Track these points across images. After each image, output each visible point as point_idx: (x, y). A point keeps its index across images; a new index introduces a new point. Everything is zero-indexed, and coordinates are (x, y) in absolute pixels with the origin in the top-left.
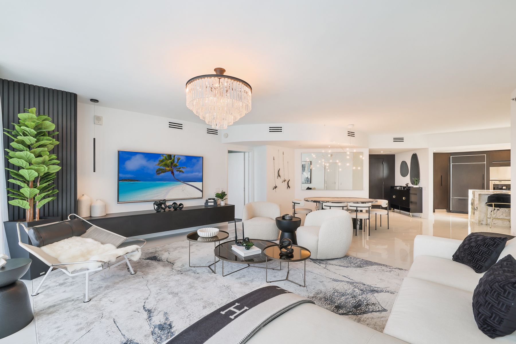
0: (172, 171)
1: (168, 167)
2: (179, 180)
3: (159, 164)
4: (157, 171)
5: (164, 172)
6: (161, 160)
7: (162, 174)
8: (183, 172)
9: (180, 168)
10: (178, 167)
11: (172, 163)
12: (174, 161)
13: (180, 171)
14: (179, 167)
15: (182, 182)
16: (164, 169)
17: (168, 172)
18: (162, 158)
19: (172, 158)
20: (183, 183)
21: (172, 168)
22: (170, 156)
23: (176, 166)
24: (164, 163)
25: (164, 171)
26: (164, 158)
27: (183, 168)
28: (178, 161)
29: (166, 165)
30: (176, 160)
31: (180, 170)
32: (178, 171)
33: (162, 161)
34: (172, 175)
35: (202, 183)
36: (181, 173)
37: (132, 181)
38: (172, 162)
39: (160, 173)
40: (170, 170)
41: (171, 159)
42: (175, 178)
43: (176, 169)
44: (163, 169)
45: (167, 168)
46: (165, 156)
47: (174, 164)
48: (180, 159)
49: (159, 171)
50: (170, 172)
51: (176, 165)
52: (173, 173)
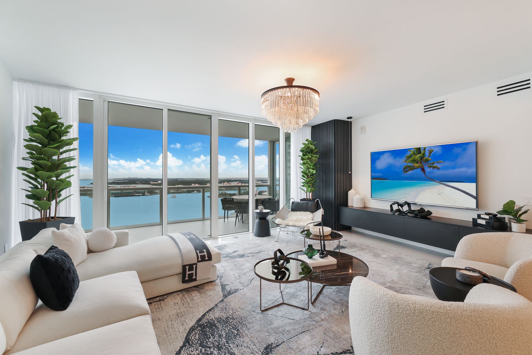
0: (422, 167)
1: (417, 163)
2: (432, 179)
3: (406, 161)
4: (404, 169)
5: (412, 170)
6: (408, 156)
7: (410, 172)
8: (438, 168)
9: (433, 164)
10: (430, 163)
11: (422, 158)
12: (424, 155)
13: (434, 167)
14: (432, 162)
15: (437, 182)
16: (412, 166)
17: (418, 169)
18: (409, 153)
19: (422, 151)
20: (439, 183)
21: (421, 163)
22: (419, 150)
23: (427, 161)
24: (411, 159)
25: (412, 168)
26: (411, 153)
27: (438, 162)
28: (430, 153)
29: (414, 161)
30: (427, 154)
31: (434, 165)
32: (431, 167)
33: (410, 157)
34: (422, 173)
35: (475, 184)
36: (435, 170)
37: (381, 179)
38: (422, 156)
39: (407, 171)
40: (419, 167)
41: (420, 153)
42: (427, 177)
43: (428, 164)
44: (410, 166)
45: (416, 165)
46: (412, 150)
47: (425, 158)
48: (432, 151)
49: (407, 169)
50: (420, 170)
51: (427, 159)
52: (423, 170)
